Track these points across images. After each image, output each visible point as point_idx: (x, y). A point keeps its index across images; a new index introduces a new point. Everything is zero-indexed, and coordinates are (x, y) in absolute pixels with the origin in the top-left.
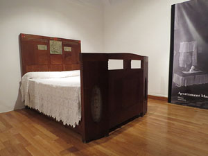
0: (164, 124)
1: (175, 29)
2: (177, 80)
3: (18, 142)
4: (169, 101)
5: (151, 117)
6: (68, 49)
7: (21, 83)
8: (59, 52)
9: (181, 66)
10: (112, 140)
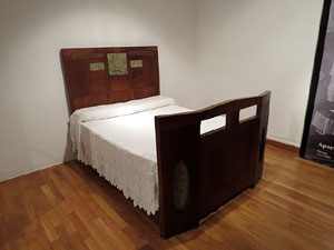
0: (285, 206)
1: (328, 31)
2: (321, 122)
3: (74, 229)
4: (302, 155)
5: (266, 189)
6: (137, 64)
7: (69, 124)
8: (124, 70)
9: (330, 99)
10: (202, 237)
